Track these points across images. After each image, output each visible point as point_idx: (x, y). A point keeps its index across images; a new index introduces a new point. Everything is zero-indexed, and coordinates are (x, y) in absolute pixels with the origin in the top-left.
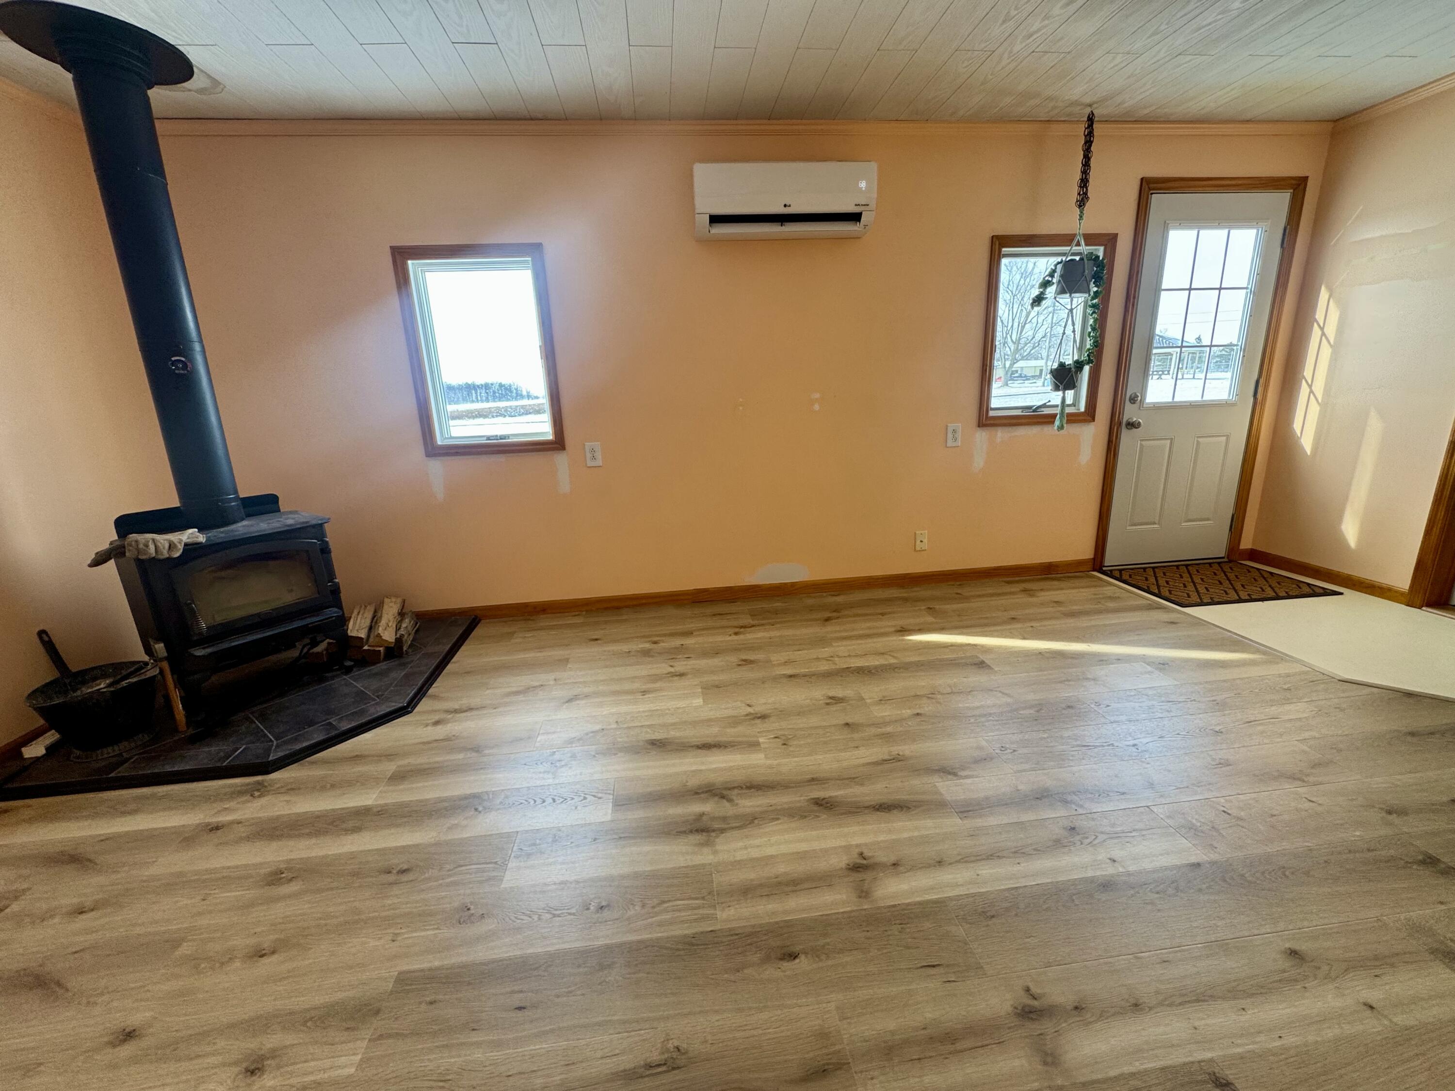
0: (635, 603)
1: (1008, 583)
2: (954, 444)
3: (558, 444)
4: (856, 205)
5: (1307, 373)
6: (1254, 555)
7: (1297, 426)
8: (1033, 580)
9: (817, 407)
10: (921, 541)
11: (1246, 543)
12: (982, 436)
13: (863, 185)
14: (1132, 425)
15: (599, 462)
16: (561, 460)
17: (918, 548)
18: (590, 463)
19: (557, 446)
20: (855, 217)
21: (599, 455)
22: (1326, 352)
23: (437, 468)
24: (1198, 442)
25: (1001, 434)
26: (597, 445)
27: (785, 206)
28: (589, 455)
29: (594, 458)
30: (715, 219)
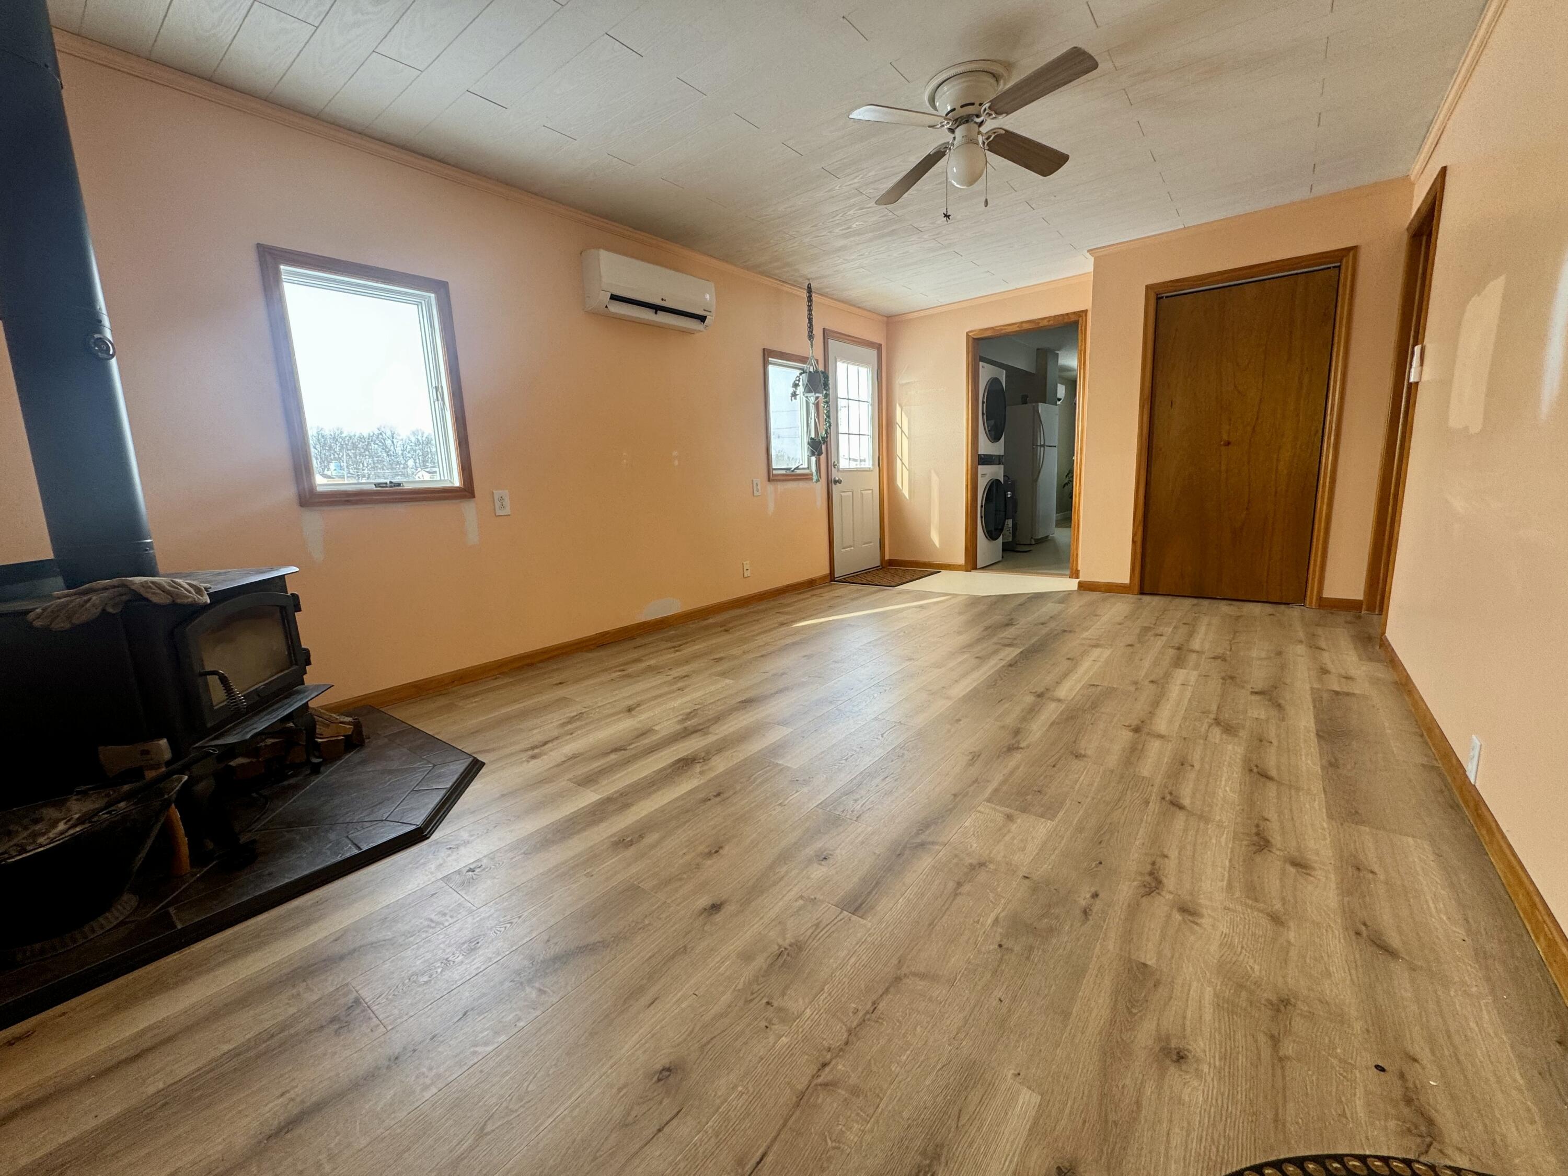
0: (546, 656)
1: (798, 594)
2: (758, 494)
3: (467, 491)
4: (703, 309)
5: (899, 453)
6: (891, 563)
7: (899, 483)
8: (803, 592)
9: (676, 463)
10: (747, 570)
11: (887, 558)
12: (770, 487)
13: (708, 296)
14: (836, 482)
15: (507, 511)
16: (469, 509)
17: (746, 576)
18: (499, 513)
19: (467, 493)
20: (702, 319)
21: (507, 502)
22: (905, 441)
24: (862, 494)
25: (781, 487)
26: (505, 493)
27: (662, 299)
28: (498, 504)
29: (503, 507)
30: (614, 297)
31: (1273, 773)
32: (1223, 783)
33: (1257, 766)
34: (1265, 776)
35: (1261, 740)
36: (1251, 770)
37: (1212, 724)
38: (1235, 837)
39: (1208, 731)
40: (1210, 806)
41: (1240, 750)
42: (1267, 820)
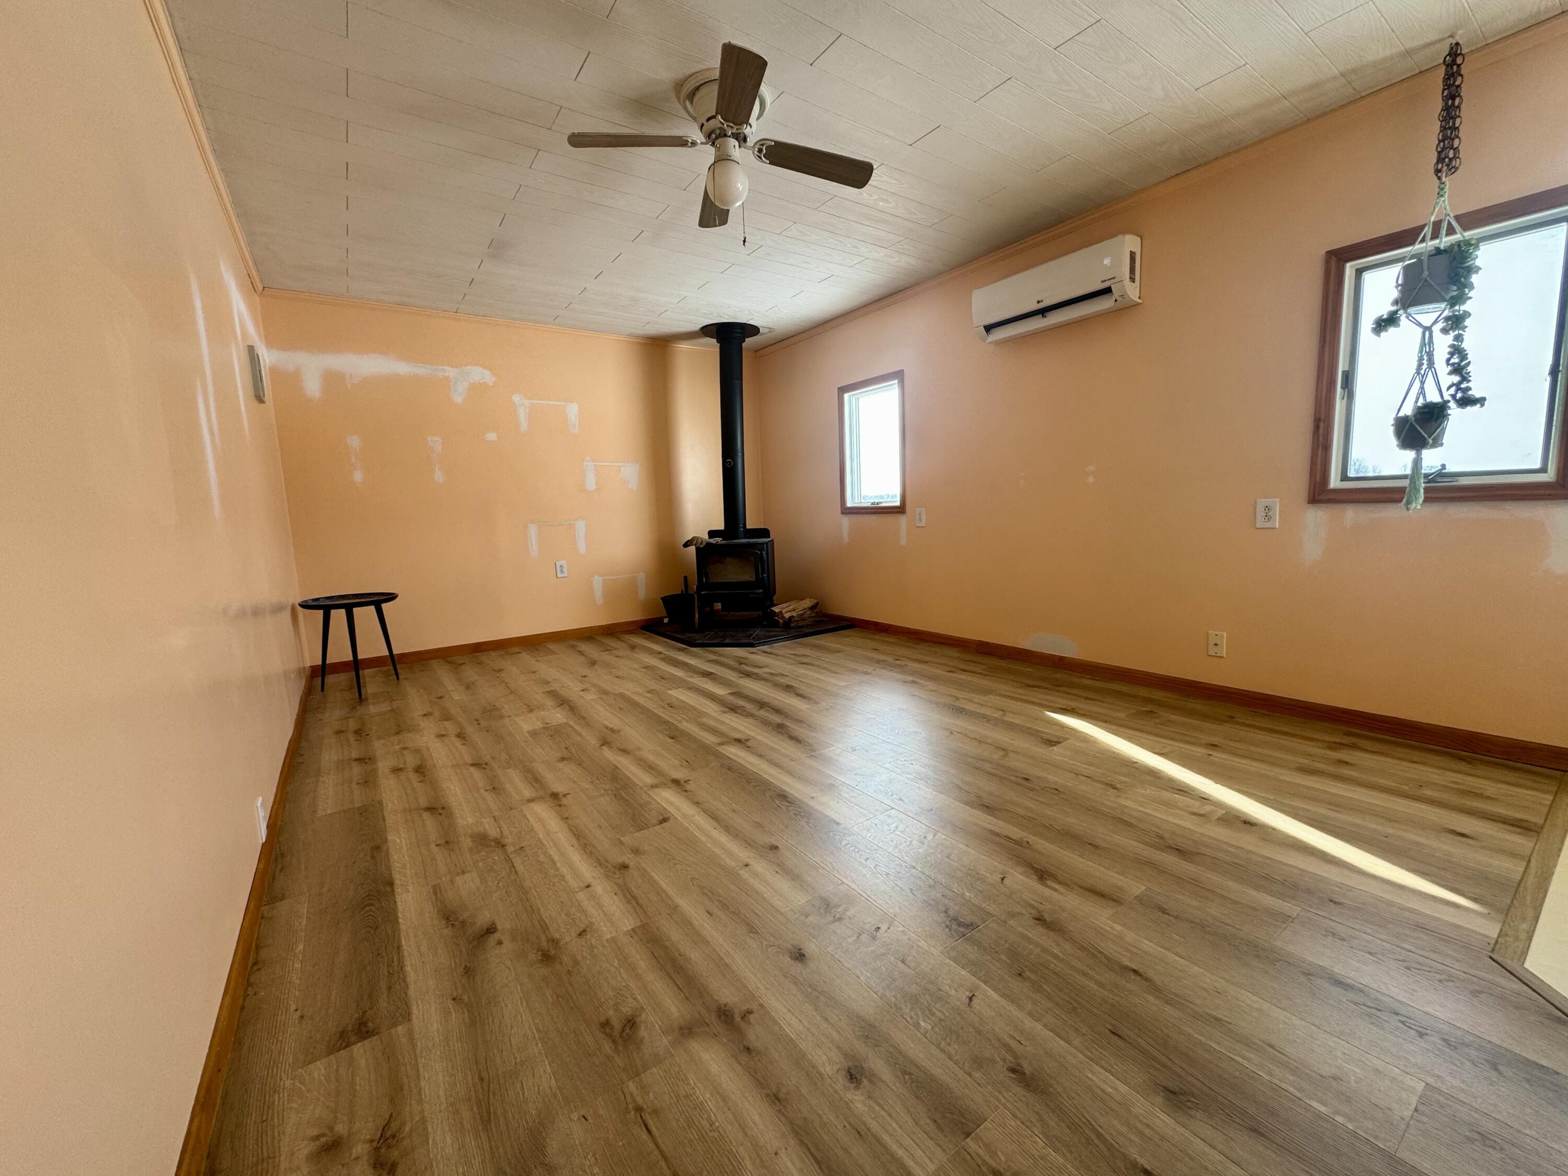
2: (1267, 525)
4: (1102, 282)
9: (1091, 479)
10: (1216, 645)
12: (1317, 517)
13: (1107, 260)
15: (923, 524)
16: (903, 520)
18: (916, 524)
19: (901, 510)
20: (1109, 292)
21: (924, 517)
23: (846, 521)
25: (1351, 514)
26: (923, 510)
27: (1038, 302)
28: (918, 518)
30: (989, 328)
31: (426, 815)
32: (457, 789)
33: (440, 814)
34: (431, 809)
35: (448, 843)
36: (443, 808)
37: (502, 837)
38: (435, 767)
39: (500, 828)
40: (456, 773)
41: (460, 822)
42: (420, 782)
